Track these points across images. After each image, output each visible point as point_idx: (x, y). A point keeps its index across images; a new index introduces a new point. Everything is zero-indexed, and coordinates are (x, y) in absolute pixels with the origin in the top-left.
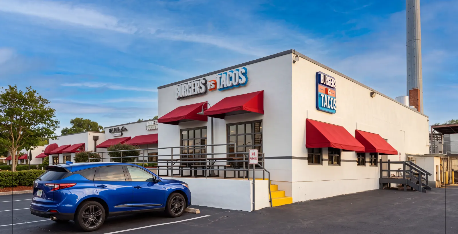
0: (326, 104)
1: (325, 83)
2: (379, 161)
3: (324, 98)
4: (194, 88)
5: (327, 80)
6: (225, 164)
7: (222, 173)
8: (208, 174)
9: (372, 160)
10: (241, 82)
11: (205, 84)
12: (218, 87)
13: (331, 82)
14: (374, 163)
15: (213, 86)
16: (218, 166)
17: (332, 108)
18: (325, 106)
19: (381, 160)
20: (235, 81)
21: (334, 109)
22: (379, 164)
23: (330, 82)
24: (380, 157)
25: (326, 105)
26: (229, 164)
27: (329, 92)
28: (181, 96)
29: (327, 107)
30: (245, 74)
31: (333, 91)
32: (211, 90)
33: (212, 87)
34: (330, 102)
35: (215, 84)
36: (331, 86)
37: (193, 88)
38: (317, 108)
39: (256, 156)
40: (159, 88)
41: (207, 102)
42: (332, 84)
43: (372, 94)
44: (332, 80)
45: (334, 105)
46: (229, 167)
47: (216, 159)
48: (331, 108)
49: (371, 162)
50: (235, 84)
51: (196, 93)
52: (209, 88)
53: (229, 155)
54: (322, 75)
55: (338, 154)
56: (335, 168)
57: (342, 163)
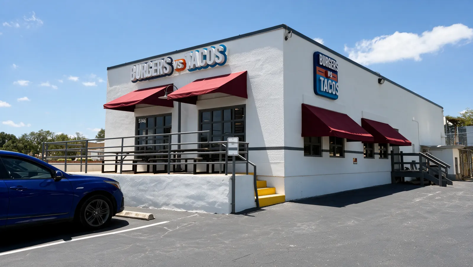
0: (325, 88)
1: (324, 65)
2: (389, 152)
3: (324, 81)
4: (156, 68)
5: (327, 62)
6: (196, 157)
7: (191, 168)
8: (172, 169)
9: (381, 151)
10: (218, 61)
11: (171, 64)
12: (187, 68)
13: (332, 64)
14: (384, 155)
15: (181, 66)
16: (186, 160)
17: (334, 93)
18: (324, 90)
19: (392, 151)
20: (210, 60)
21: (336, 94)
22: (390, 157)
23: (330, 64)
24: (390, 149)
25: (326, 90)
26: (200, 156)
27: (330, 75)
28: (138, 78)
29: (327, 91)
30: (223, 53)
31: (335, 75)
32: (179, 70)
33: (179, 67)
34: (331, 86)
35: (184, 64)
36: (332, 68)
37: (154, 68)
38: (316, 92)
39: (236, 146)
40: (109, 69)
41: (173, 84)
42: (333, 66)
43: (379, 81)
44: (333, 62)
45: (336, 90)
46: (200, 160)
47: (183, 151)
48: (332, 93)
49: (380, 154)
50: (210, 63)
51: (158, 74)
52: (175, 68)
53: (201, 146)
54: (320, 55)
55: (341, 145)
56: (338, 160)
57: (346, 154)
